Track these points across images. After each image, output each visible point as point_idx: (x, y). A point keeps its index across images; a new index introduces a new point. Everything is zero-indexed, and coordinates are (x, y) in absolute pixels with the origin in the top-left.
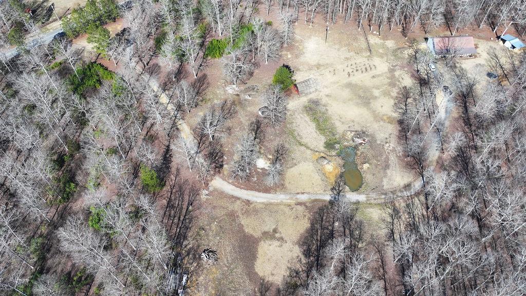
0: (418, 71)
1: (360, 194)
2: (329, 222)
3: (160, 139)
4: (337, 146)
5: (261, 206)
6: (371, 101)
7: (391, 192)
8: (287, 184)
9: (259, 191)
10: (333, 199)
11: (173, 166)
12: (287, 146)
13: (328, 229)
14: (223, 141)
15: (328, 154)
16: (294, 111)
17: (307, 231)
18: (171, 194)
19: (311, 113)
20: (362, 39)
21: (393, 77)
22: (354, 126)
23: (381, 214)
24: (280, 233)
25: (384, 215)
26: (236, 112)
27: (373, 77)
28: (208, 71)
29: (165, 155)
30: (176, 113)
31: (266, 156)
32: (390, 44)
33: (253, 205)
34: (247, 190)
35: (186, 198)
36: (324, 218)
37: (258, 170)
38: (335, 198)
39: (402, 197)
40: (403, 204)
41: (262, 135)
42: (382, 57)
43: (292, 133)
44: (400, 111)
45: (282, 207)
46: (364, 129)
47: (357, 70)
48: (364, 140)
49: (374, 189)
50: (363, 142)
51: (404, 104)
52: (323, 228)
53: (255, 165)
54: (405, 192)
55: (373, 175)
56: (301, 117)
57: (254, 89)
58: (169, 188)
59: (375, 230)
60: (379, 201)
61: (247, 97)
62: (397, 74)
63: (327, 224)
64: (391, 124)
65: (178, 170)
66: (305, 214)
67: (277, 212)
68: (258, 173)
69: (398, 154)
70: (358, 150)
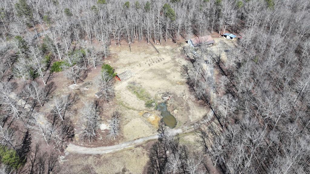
0: (188, 56)
1: (177, 129)
2: (162, 152)
3: (20, 129)
4: (154, 104)
5: (109, 155)
6: (167, 76)
7: (196, 122)
8: (125, 136)
9: (106, 145)
10: (160, 137)
11: (33, 145)
12: (120, 111)
13: (163, 157)
14: (72, 119)
15: (149, 110)
16: (120, 91)
17: (148, 163)
18: (33, 167)
19: (131, 89)
20: (152, 47)
21: (175, 62)
22: (161, 91)
23: (195, 138)
24: (129, 171)
25: (197, 138)
26: (79, 99)
27: (164, 64)
28: (54, 80)
29: (25, 139)
30: (32, 109)
31: (106, 121)
32: (168, 47)
33: (103, 157)
34: (96, 147)
35: (47, 166)
36: (158, 151)
37: (102, 131)
38: (162, 136)
39: (204, 124)
40: (206, 128)
41: (101, 109)
42: (166, 54)
43: (121, 103)
44: (185, 77)
45: (125, 152)
46: (168, 91)
47: (153, 62)
48: (169, 97)
49: (185, 124)
50: (169, 98)
51: (187, 73)
52: (159, 158)
53: (99, 129)
54: (205, 121)
55: (182, 115)
56: (125, 93)
57: (89, 84)
58: (30, 163)
59: (194, 149)
60: (191, 130)
61: (85, 89)
62: (177, 60)
63: (161, 154)
64: (183, 85)
65: (37, 147)
66: (143, 152)
67: (122, 156)
68: (102, 134)
69: (193, 100)
70: (168, 103)
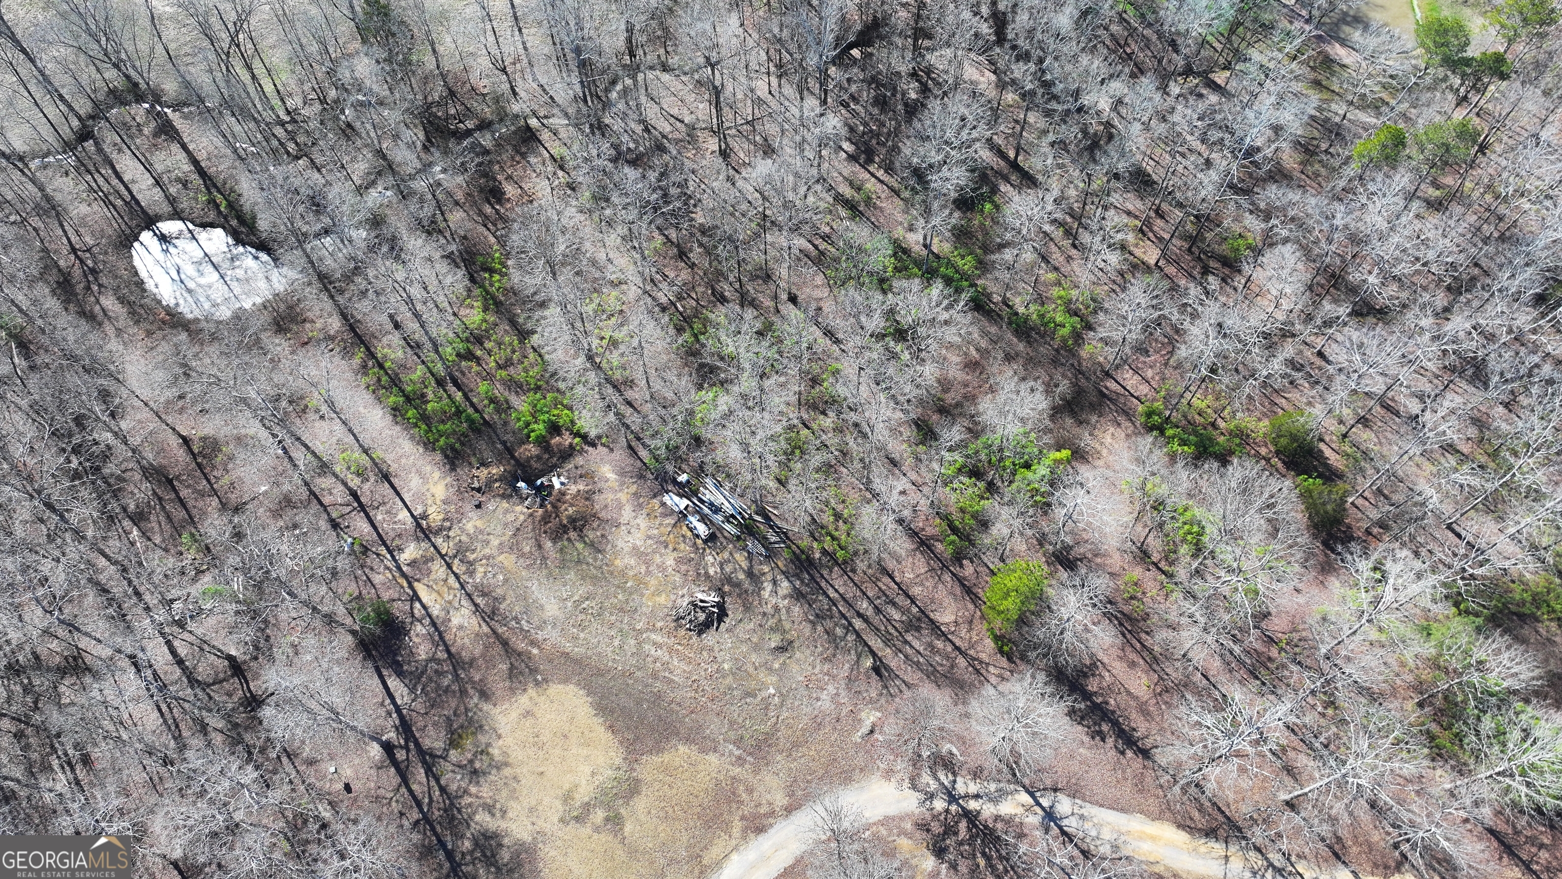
11: (1054, 717)
35: (911, 675)
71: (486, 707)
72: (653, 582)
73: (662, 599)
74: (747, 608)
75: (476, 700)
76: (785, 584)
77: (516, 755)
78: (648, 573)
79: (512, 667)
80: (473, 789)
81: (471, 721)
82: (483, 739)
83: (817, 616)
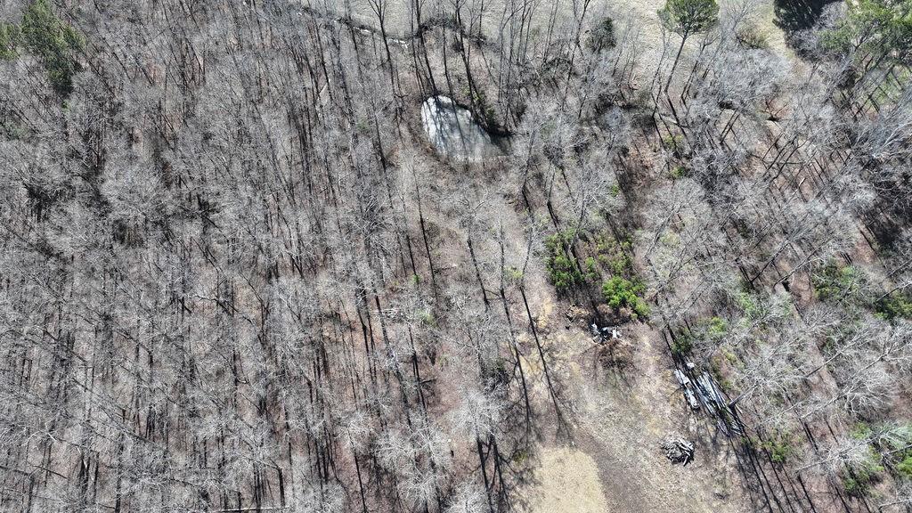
71: (539, 445)
72: (654, 419)
73: (657, 431)
74: (707, 462)
75: (534, 438)
76: (734, 458)
77: (547, 481)
78: (653, 412)
79: (559, 430)
80: (518, 489)
81: (528, 449)
82: (532, 463)
83: (748, 487)
